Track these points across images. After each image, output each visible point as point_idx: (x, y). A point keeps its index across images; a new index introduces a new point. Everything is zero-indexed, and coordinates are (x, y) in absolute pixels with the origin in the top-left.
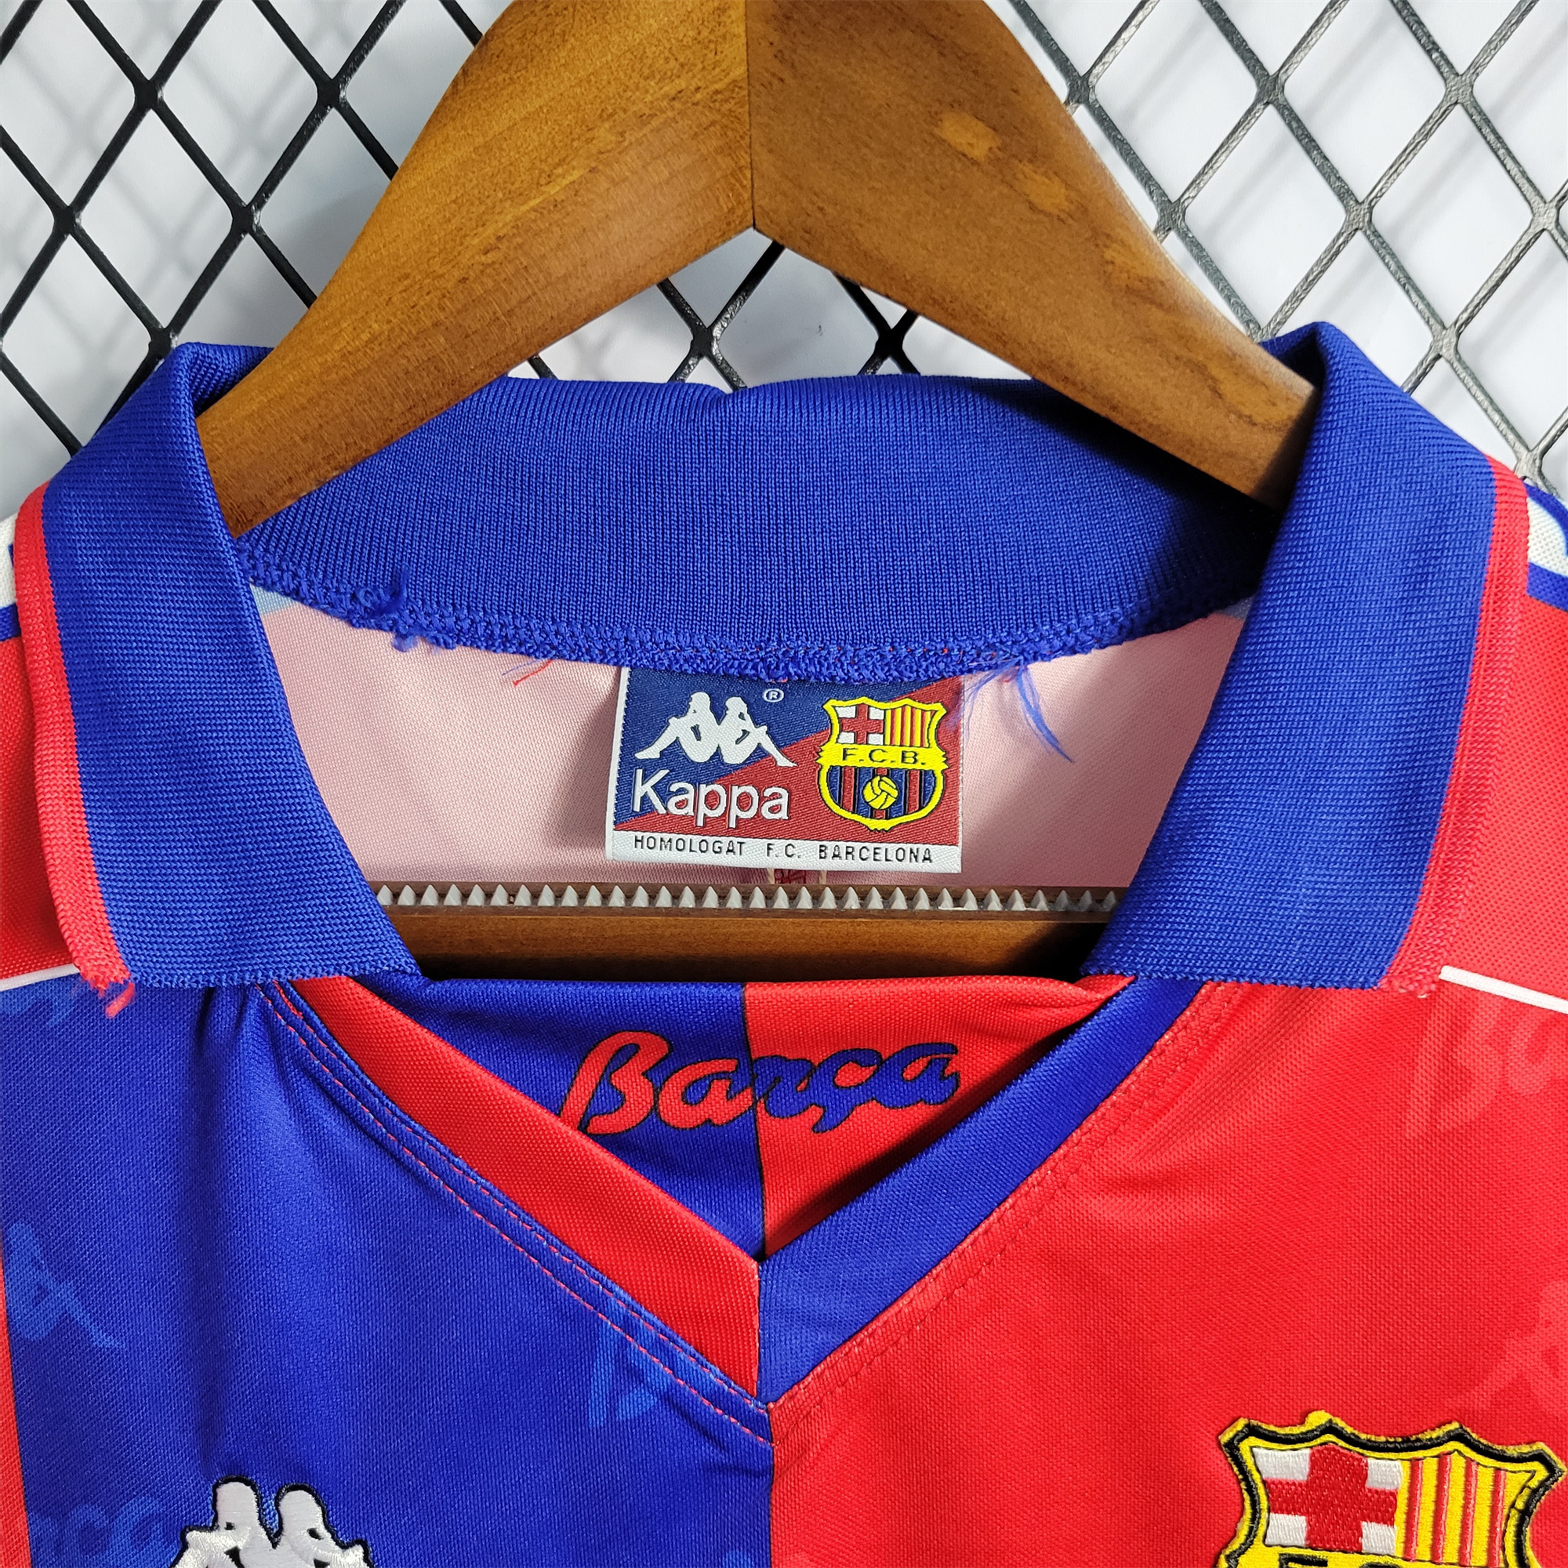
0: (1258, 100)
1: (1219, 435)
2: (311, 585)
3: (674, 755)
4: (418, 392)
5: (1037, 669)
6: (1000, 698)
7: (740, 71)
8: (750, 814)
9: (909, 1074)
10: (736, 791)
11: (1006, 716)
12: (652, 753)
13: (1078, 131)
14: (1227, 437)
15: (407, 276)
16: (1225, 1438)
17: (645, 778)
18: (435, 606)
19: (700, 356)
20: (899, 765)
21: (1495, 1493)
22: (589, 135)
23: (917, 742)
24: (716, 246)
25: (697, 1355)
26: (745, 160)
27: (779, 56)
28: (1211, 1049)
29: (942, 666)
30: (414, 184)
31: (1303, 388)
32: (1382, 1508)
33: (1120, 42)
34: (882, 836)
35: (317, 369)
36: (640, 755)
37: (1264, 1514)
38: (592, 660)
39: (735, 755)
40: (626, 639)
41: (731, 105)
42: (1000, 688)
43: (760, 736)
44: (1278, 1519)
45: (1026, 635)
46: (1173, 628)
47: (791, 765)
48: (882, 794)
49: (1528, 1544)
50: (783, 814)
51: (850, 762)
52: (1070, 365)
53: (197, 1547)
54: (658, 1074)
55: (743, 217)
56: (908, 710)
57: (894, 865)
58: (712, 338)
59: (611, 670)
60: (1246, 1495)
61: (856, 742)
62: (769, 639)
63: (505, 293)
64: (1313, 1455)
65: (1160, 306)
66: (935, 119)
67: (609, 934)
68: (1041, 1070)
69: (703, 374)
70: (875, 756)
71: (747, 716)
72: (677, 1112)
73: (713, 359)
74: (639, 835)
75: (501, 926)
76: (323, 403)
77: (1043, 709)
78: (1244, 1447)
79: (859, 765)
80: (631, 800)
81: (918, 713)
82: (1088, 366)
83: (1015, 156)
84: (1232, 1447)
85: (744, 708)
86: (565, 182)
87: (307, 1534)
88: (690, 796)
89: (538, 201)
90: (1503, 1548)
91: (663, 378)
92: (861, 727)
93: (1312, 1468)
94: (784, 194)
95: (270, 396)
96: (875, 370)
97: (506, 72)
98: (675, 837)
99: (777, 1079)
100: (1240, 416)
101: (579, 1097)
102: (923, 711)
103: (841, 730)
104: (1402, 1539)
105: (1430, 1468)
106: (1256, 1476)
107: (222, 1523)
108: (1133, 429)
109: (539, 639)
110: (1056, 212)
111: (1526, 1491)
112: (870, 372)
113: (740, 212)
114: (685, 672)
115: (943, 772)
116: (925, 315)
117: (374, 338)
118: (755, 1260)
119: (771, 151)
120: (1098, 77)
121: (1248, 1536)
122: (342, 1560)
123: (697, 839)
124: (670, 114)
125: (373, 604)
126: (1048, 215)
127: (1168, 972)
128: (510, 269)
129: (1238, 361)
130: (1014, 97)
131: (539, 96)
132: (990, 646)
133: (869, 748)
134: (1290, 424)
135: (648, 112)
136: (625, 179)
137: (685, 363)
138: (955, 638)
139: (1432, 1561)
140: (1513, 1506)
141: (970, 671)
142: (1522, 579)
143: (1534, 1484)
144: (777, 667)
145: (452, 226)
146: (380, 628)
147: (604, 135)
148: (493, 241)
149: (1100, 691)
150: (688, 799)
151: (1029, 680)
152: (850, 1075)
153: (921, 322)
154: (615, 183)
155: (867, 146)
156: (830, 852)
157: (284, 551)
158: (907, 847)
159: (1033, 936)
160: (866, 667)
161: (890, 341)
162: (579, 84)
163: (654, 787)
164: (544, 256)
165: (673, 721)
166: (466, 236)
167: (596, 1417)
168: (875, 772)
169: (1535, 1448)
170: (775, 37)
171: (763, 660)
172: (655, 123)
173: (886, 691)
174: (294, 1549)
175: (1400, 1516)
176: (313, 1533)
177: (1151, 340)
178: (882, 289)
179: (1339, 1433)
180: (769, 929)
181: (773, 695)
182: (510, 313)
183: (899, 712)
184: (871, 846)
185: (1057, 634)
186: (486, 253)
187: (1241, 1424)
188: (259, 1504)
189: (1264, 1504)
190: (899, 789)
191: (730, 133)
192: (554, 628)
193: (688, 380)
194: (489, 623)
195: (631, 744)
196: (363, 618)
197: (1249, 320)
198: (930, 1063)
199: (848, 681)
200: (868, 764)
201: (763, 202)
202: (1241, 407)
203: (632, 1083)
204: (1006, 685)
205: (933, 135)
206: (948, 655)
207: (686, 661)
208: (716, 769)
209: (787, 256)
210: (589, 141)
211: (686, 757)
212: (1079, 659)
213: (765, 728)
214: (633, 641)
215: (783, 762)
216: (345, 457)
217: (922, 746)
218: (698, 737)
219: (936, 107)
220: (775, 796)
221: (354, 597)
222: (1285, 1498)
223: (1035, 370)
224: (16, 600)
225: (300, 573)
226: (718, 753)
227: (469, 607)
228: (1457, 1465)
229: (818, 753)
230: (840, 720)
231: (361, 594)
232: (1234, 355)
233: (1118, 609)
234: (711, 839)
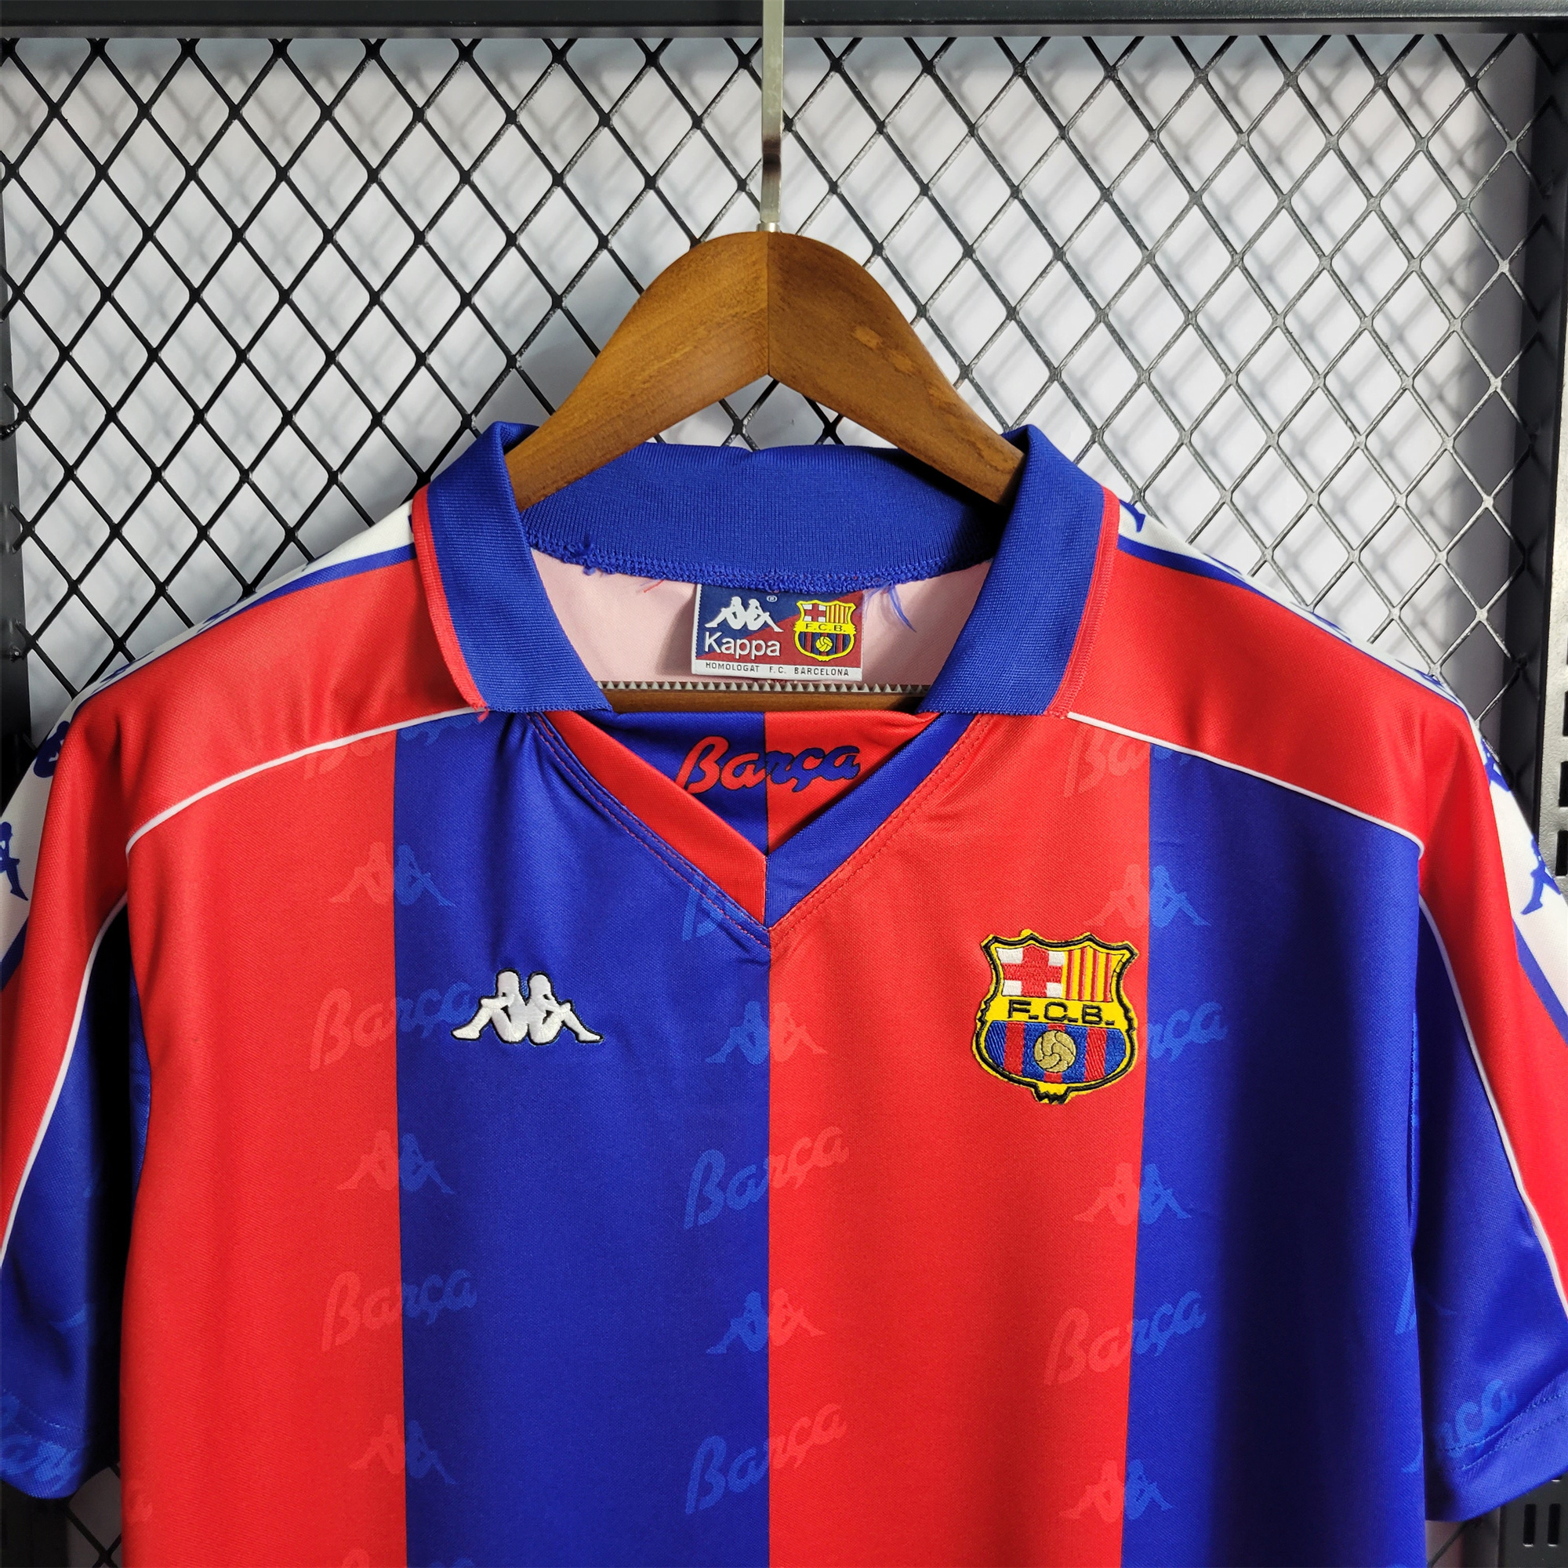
0: (1007, 318)
1: (982, 474)
2: (544, 541)
3: (724, 626)
4: (608, 448)
5: (899, 588)
6: (882, 602)
7: (764, 305)
8: (761, 653)
9: (837, 764)
10: (754, 643)
11: (885, 611)
12: (713, 624)
13: (917, 337)
14: (985, 475)
15: (607, 393)
16: (983, 944)
17: (710, 636)
18: (606, 552)
19: (737, 434)
20: (833, 632)
21: (1107, 966)
22: (695, 331)
23: (842, 621)
24: (751, 382)
25: (736, 904)
26: (765, 344)
27: (783, 299)
28: (976, 754)
29: (854, 585)
30: (613, 351)
31: (1019, 454)
32: (1055, 975)
33: (941, 289)
34: (825, 663)
35: (562, 435)
36: (708, 626)
37: (1002, 981)
38: (683, 581)
39: (754, 626)
40: (701, 570)
41: (760, 320)
42: (882, 598)
43: (766, 617)
44: (1008, 983)
45: (895, 571)
46: (965, 568)
47: (781, 631)
48: (824, 644)
49: (1121, 989)
50: (777, 653)
51: (810, 630)
52: (914, 441)
53: (487, 1007)
54: (722, 761)
55: (763, 371)
56: (837, 606)
57: (831, 677)
58: (743, 425)
59: (692, 586)
60: (993, 971)
61: (812, 620)
62: (770, 571)
63: (652, 403)
64: (1024, 951)
65: (954, 415)
66: (853, 329)
67: (697, 701)
68: (897, 759)
69: (738, 442)
70: (821, 627)
71: (760, 608)
72: (730, 781)
73: (743, 436)
74: (708, 662)
75: (647, 698)
76: (562, 451)
77: (903, 608)
78: (992, 948)
79: (814, 631)
80: (704, 646)
81: (842, 608)
82: (923, 442)
83: (888, 346)
84: (987, 948)
85: (758, 604)
86: (682, 352)
87: (543, 998)
88: (732, 645)
89: (670, 360)
90: (1110, 992)
91: (719, 445)
92: (815, 614)
93: (1024, 957)
94: (783, 360)
95: (538, 447)
96: (823, 442)
97: (658, 303)
98: (725, 663)
99: (777, 764)
100: (991, 466)
101: (685, 773)
102: (845, 607)
103: (805, 615)
104: (1065, 990)
105: (1077, 954)
106: (998, 962)
107: (500, 994)
108: (943, 472)
109: (657, 570)
110: (907, 372)
111: (1121, 963)
112: (820, 443)
113: (762, 368)
114: (728, 587)
115: (854, 635)
116: (847, 417)
117: (589, 421)
118: (765, 854)
119: (777, 341)
120: (931, 305)
121: (994, 992)
122: (560, 1011)
123: (736, 664)
124: (732, 323)
125: (575, 550)
126: (903, 373)
127: (953, 709)
128: (655, 391)
129: (990, 441)
130: (888, 321)
131: (672, 313)
132: (877, 576)
133: (818, 624)
134: (1014, 471)
135: (722, 322)
136: (710, 351)
137: (729, 437)
138: (860, 572)
139: (1079, 1000)
140: (1115, 971)
141: (867, 588)
142: (1115, 542)
143: (1124, 960)
144: (774, 585)
145: (630, 370)
146: (577, 563)
147: (701, 331)
148: (648, 378)
149: (929, 600)
150: (731, 646)
151: (895, 592)
152: (810, 763)
153: (845, 420)
154: (705, 353)
155: (821, 340)
156: (800, 671)
157: (531, 525)
158: (837, 668)
159: (895, 703)
160: (817, 585)
161: (830, 429)
162: (691, 309)
163: (715, 640)
164: (670, 386)
165: (723, 609)
166: (635, 375)
167: (686, 935)
168: (821, 635)
169: (1124, 943)
170: (781, 291)
171: (767, 581)
172: (725, 327)
173: (827, 597)
174: (536, 1005)
175: (1064, 979)
176: (546, 997)
177: (951, 431)
178: (828, 405)
179: (1036, 940)
180: (773, 700)
181: (772, 599)
182: (653, 412)
183: (833, 607)
184: (819, 668)
185: (909, 571)
186: (644, 383)
187: (990, 938)
188: (520, 983)
189: (1002, 976)
190: (833, 642)
191: (759, 332)
192: (665, 564)
193: (731, 445)
194: (633, 561)
195: (703, 620)
196: (569, 558)
197: (1002, 423)
198: (847, 757)
199: (808, 591)
200: (818, 631)
201: (773, 363)
202: (991, 462)
203: (710, 767)
204: (885, 595)
205: (852, 336)
206: (857, 580)
207: (729, 581)
208: (744, 632)
209: (780, 385)
210: (694, 334)
211: (730, 627)
212: (919, 584)
213: (768, 613)
214: (704, 571)
215: (777, 629)
216: (570, 477)
217: (844, 622)
218: (736, 617)
219: (853, 324)
220: (773, 645)
221: (565, 548)
222: (1012, 972)
223: (898, 443)
224: (413, 541)
225: (539, 536)
226: (745, 625)
227: (623, 554)
228: (1090, 953)
229: (793, 625)
230: (805, 610)
231: (569, 547)
232: (988, 438)
233: (938, 559)
234: (742, 664)
